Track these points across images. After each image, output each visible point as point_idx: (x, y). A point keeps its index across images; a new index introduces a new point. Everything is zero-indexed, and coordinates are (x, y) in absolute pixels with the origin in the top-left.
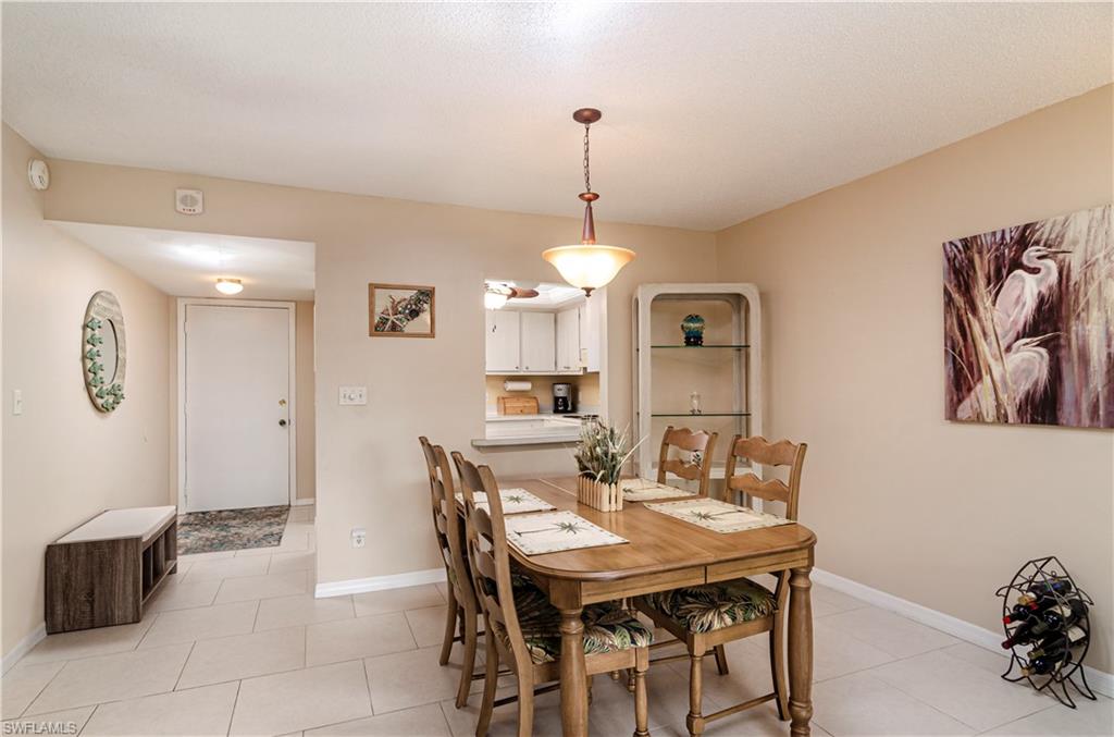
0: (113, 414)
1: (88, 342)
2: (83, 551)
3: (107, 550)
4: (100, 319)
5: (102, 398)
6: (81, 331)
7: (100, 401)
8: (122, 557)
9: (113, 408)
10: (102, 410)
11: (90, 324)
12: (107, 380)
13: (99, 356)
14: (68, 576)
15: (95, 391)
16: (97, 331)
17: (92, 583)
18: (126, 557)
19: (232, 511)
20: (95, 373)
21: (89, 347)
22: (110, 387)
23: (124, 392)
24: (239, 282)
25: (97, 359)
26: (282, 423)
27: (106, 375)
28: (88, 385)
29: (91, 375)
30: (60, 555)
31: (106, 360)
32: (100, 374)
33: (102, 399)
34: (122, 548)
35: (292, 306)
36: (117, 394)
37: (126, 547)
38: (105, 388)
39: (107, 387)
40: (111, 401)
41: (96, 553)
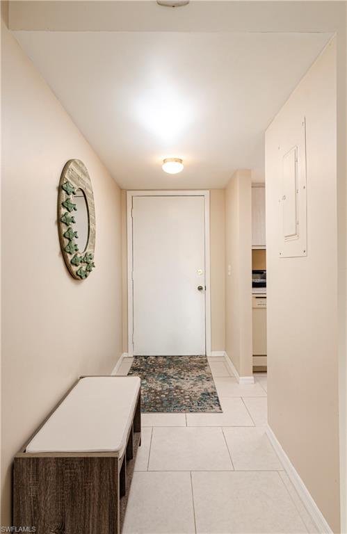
0: (86, 281)
1: (64, 206)
2: (53, 469)
3: (79, 471)
4: (75, 185)
5: (76, 265)
6: (56, 193)
7: (74, 269)
8: (96, 482)
9: (86, 276)
10: (76, 277)
11: (65, 186)
12: (81, 248)
13: (73, 222)
14: (36, 501)
15: (70, 258)
16: (71, 196)
17: (63, 514)
18: (101, 482)
19: (165, 357)
20: (70, 240)
21: (63, 211)
22: (83, 255)
23: (94, 260)
24: (181, 161)
25: (72, 226)
26: (200, 289)
27: (80, 242)
28: (63, 251)
29: (66, 241)
30: (28, 472)
31: (79, 227)
32: (75, 241)
33: (77, 268)
34: (96, 469)
35: (207, 193)
36: (88, 261)
37: (101, 468)
38: (79, 256)
39: (81, 254)
40: (84, 269)
41: (67, 473)
